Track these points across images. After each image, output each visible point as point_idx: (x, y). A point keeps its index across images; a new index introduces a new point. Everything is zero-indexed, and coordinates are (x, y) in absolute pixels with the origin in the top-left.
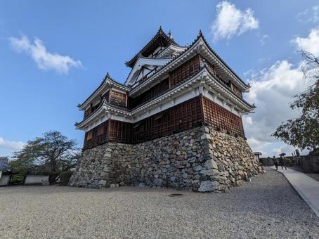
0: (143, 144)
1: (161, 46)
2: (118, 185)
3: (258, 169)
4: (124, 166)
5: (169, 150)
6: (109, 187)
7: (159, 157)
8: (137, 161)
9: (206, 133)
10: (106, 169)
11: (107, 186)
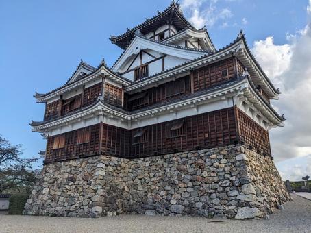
0: (147, 159)
1: (169, 24)
2: (115, 213)
3: (285, 196)
4: (120, 187)
5: (191, 170)
6: (106, 215)
7: (176, 177)
8: (137, 181)
9: (242, 152)
10: (101, 191)
11: (104, 215)
